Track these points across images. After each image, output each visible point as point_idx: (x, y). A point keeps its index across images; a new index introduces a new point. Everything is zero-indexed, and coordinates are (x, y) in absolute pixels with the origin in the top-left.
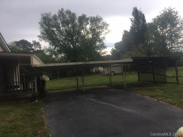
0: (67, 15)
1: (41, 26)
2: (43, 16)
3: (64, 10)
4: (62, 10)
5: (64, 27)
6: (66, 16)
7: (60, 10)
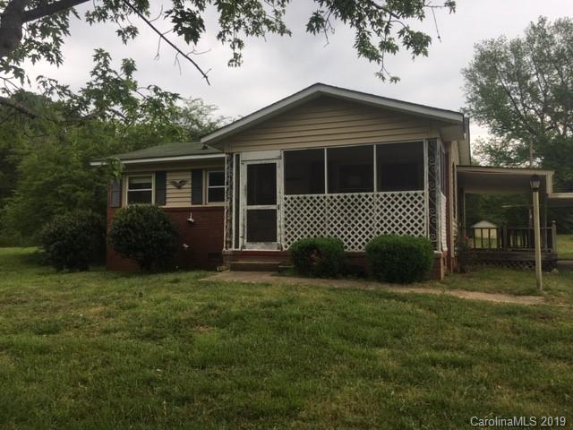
0: (556, 36)
1: (467, 80)
2: (480, 50)
3: (547, 23)
4: (543, 21)
5: (543, 74)
6: (551, 37)
7: (536, 24)
